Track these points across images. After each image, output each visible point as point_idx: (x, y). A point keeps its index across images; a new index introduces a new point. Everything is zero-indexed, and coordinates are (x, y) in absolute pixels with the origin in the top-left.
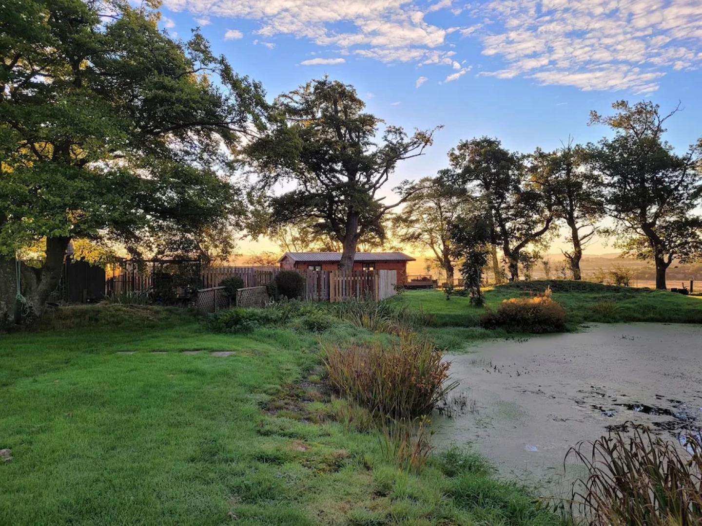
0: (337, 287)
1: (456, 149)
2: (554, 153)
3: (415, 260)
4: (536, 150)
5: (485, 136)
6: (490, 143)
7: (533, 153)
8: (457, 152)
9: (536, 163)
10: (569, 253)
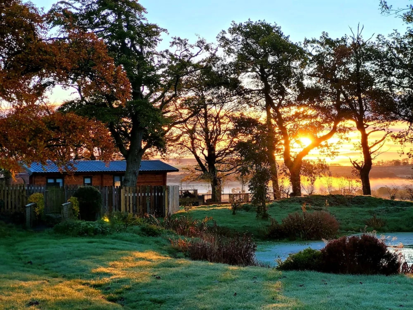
0: (128, 204)
1: (227, 31)
2: (343, 40)
3: (177, 170)
4: (321, 35)
5: (262, 20)
6: (269, 28)
7: (318, 39)
8: (229, 36)
9: (322, 49)
10: (357, 162)
